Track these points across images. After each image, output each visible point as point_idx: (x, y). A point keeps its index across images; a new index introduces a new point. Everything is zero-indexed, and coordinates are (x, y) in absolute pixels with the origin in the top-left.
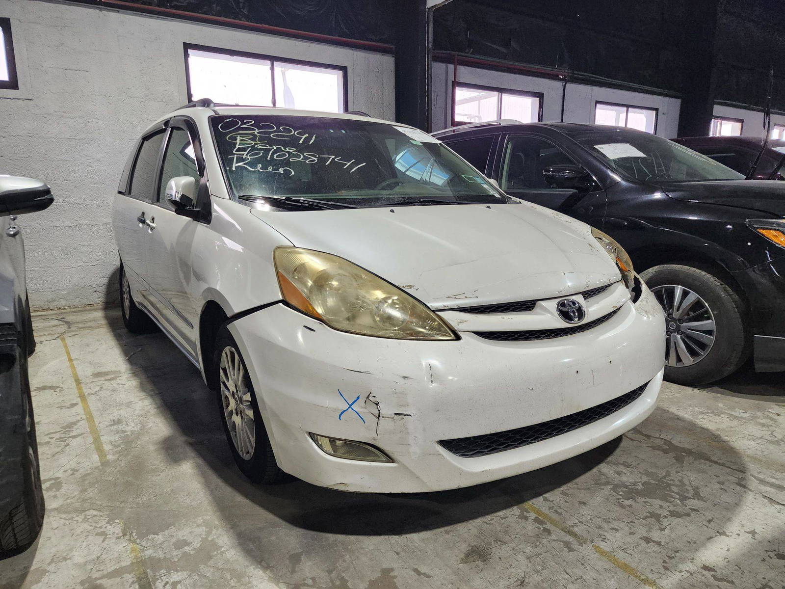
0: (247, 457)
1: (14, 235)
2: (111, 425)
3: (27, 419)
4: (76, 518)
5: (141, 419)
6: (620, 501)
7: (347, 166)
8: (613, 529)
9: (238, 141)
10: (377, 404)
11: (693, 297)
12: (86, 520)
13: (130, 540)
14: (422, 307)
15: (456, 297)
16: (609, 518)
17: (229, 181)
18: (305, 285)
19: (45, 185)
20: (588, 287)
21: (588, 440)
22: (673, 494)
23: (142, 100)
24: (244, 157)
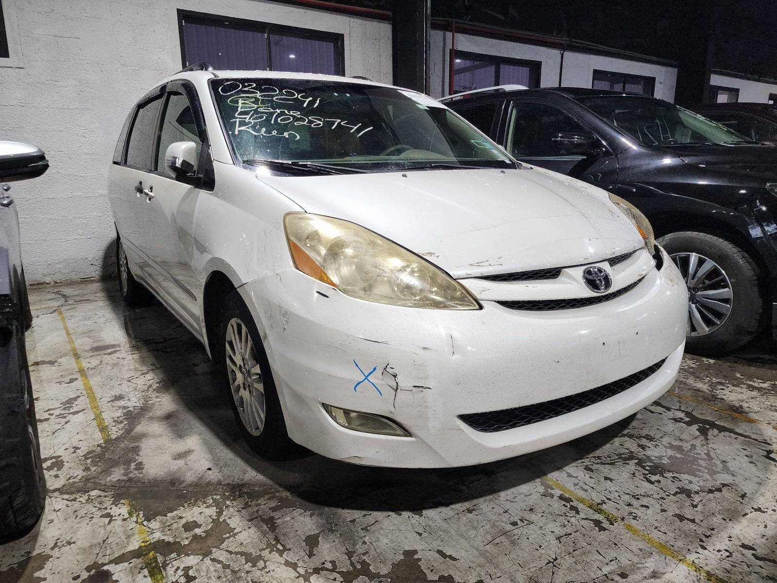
0: (256, 433)
1: (7, 205)
2: (112, 401)
3: (26, 396)
4: (81, 499)
5: (143, 394)
6: (647, 476)
7: (354, 130)
8: (642, 506)
9: (240, 105)
10: (395, 376)
11: (709, 264)
12: (90, 500)
13: (137, 522)
14: (444, 276)
15: (480, 264)
16: (638, 495)
17: (232, 145)
18: (319, 253)
19: (40, 150)
20: (614, 253)
21: (611, 413)
22: (700, 468)
23: (135, 68)
24: (247, 120)
